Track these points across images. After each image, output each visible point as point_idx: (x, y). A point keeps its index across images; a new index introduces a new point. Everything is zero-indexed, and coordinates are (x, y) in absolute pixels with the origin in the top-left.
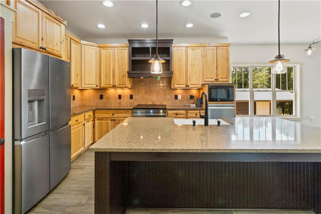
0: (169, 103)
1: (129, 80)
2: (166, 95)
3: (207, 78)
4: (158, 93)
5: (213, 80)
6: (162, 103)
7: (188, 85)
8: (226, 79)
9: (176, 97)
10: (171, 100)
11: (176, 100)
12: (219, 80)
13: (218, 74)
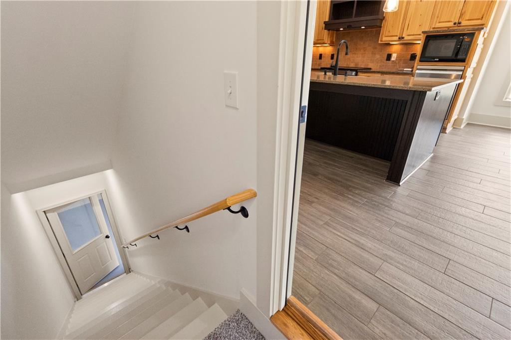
0: (377, 65)
1: (329, 34)
2: (375, 54)
3: (439, 22)
4: (365, 51)
5: (451, 24)
6: (368, 65)
7: (403, 36)
8: (480, 21)
9: (389, 57)
10: (381, 61)
11: (387, 62)
12: (461, 25)
13: (465, 12)
